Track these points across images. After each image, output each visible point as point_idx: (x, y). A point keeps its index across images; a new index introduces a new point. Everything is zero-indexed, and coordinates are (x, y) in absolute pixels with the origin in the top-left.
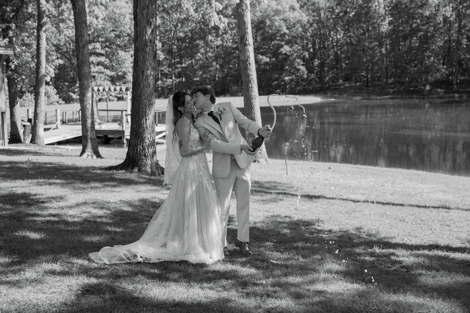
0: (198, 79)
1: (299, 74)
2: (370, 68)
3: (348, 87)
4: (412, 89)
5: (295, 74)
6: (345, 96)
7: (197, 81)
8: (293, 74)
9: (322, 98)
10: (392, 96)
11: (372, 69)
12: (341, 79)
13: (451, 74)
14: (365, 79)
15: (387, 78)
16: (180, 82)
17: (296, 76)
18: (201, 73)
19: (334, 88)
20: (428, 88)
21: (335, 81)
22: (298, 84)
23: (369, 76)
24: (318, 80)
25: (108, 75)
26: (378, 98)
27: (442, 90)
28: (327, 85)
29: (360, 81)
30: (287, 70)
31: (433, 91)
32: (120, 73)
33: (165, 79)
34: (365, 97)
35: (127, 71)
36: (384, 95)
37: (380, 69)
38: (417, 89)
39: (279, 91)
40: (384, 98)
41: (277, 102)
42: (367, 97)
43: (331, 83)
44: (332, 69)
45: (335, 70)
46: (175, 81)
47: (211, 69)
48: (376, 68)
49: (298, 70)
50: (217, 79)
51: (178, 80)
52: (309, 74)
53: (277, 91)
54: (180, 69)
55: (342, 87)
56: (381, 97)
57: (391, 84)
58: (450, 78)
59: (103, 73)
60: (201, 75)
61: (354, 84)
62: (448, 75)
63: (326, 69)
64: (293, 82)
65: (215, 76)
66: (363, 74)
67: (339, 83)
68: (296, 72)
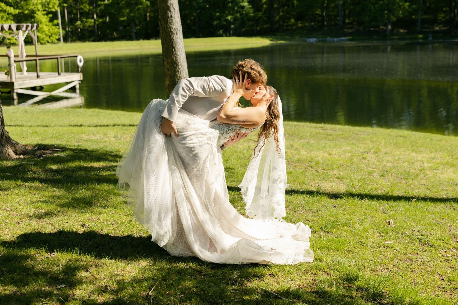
0: (125, 18)
1: (244, 12)
2: (325, 5)
3: (301, 28)
4: (372, 29)
5: (239, 12)
6: (297, 37)
7: (124, 21)
8: (237, 12)
9: (271, 40)
10: (351, 38)
11: (328, 7)
12: (293, 18)
13: (415, 12)
14: (320, 18)
15: (345, 16)
16: (102, 22)
17: (241, 14)
18: (128, 11)
19: (285, 28)
20: (389, 27)
21: (286, 20)
22: (243, 24)
23: (324, 14)
24: (266, 19)
25: (11, 14)
26: (336, 39)
27: (405, 31)
28: (277, 26)
29: (314, 21)
30: (230, 8)
31: (395, 32)
32: (26, 12)
33: (85, 20)
34: (320, 39)
35: (36, 9)
36: (341, 37)
37: (336, 7)
38: (378, 29)
39: (221, 31)
40: (343, 40)
41: (220, 45)
42: (323, 39)
43: (281, 23)
44: (283, 6)
45: (286, 8)
46: (98, 21)
47: (140, 6)
48: (332, 5)
49: (243, 7)
50: (148, 19)
51: (101, 20)
52: (257, 13)
53: (218, 33)
54: (102, 7)
55: (294, 28)
56: (338, 39)
57: (349, 23)
58: (414, 17)
59: (5, 11)
60: (129, 14)
61: (307, 24)
62: (411, 14)
63: (275, 6)
64: (237, 22)
65: (146, 15)
66: (318, 12)
67: (291, 23)
68: (241, 10)
